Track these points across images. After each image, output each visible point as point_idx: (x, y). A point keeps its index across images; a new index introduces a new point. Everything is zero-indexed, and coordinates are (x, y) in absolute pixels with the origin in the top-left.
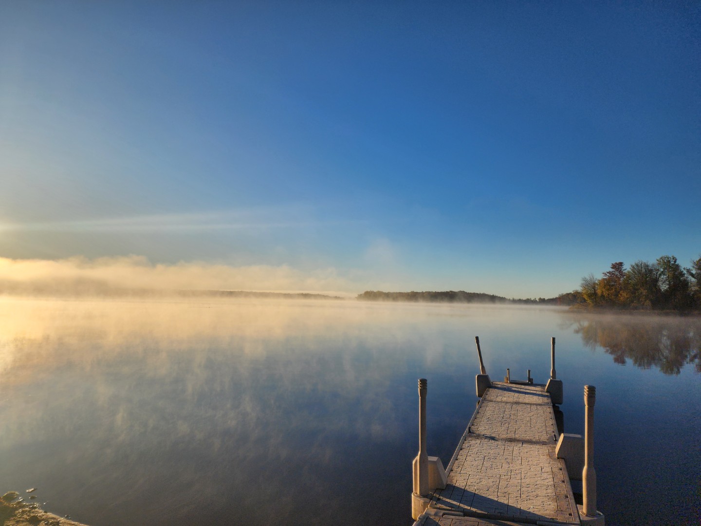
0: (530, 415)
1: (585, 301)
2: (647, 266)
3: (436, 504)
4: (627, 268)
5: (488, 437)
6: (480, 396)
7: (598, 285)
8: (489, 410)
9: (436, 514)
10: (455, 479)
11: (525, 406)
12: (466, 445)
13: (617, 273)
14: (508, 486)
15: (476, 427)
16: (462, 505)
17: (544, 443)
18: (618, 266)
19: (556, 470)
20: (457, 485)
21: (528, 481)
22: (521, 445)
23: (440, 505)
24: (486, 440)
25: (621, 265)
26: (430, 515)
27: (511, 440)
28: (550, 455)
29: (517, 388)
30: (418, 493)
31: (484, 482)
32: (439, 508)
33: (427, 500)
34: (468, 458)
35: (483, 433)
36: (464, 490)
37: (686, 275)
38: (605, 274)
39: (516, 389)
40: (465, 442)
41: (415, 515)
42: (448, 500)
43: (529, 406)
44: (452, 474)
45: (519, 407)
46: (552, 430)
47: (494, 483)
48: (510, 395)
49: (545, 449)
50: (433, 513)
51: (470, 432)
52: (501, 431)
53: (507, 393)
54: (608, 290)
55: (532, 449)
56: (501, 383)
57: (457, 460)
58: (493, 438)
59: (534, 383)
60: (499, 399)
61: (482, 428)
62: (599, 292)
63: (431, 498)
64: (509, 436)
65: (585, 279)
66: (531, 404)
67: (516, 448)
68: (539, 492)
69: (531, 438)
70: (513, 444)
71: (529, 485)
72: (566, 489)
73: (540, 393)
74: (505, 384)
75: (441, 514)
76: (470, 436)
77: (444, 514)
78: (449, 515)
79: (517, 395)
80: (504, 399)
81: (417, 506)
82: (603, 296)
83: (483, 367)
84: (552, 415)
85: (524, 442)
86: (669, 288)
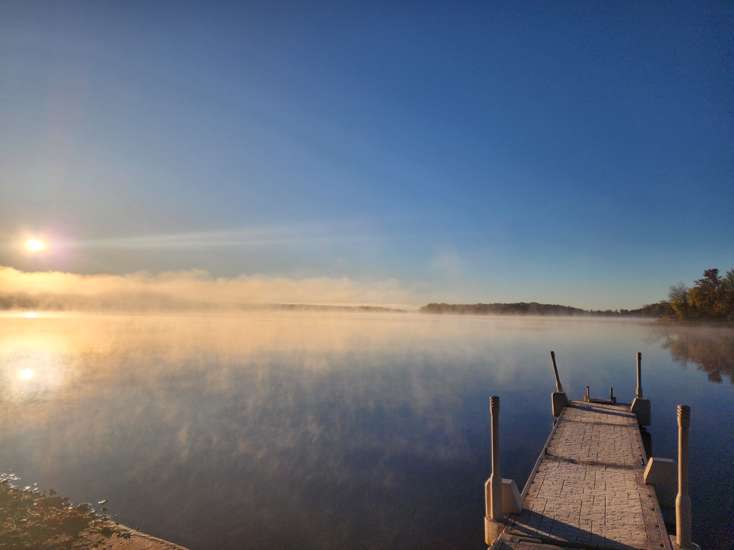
0: (613, 436)
1: (674, 312)
3: (511, 529)
5: (567, 460)
6: (557, 415)
7: (688, 294)
8: (568, 430)
9: (511, 540)
10: (532, 503)
11: (608, 427)
12: (542, 468)
13: (711, 281)
14: (591, 513)
15: (553, 449)
16: (540, 532)
17: (630, 468)
18: (712, 274)
19: (644, 497)
20: (534, 510)
21: (613, 508)
22: (604, 469)
23: (516, 531)
24: (565, 463)
25: (716, 273)
26: (506, 541)
27: (593, 464)
28: (638, 481)
29: (598, 407)
30: (492, 517)
31: (564, 508)
32: (515, 534)
33: (502, 525)
34: (545, 482)
35: (560, 456)
36: (542, 516)
38: (697, 282)
39: (597, 409)
40: (542, 464)
41: (488, 540)
42: (525, 526)
43: (612, 427)
44: (528, 498)
45: (601, 428)
46: (639, 453)
47: (575, 509)
48: (590, 415)
49: (631, 475)
50: (508, 539)
51: (546, 453)
52: (582, 454)
53: (587, 413)
54: (701, 300)
55: (617, 473)
56: (579, 402)
57: (533, 483)
58: (572, 461)
59: (617, 402)
60: (578, 419)
61: (560, 450)
62: (690, 302)
63: (506, 523)
64: (591, 459)
65: (674, 289)
66: (615, 425)
67: (599, 473)
68: (625, 520)
69: (616, 462)
70: (595, 468)
71: (614, 513)
72: (656, 517)
73: (625, 413)
74: (584, 403)
75: (517, 540)
76: (547, 458)
77: (520, 540)
78: (528, 542)
79: (598, 415)
80: (584, 419)
81: (490, 529)
82: (694, 307)
83: (559, 385)
84: (640, 437)
85: (607, 466)
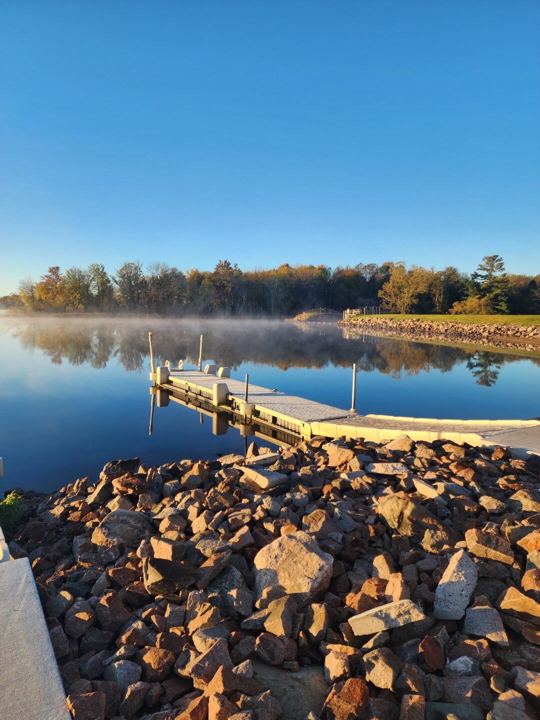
1: (23, 304)
2: (81, 272)
4: (63, 273)
7: (35, 288)
13: (54, 277)
18: (55, 270)
25: (58, 270)
37: (111, 282)
38: (43, 277)
54: (46, 293)
62: (37, 295)
65: (22, 282)
82: (41, 300)
86: (99, 293)
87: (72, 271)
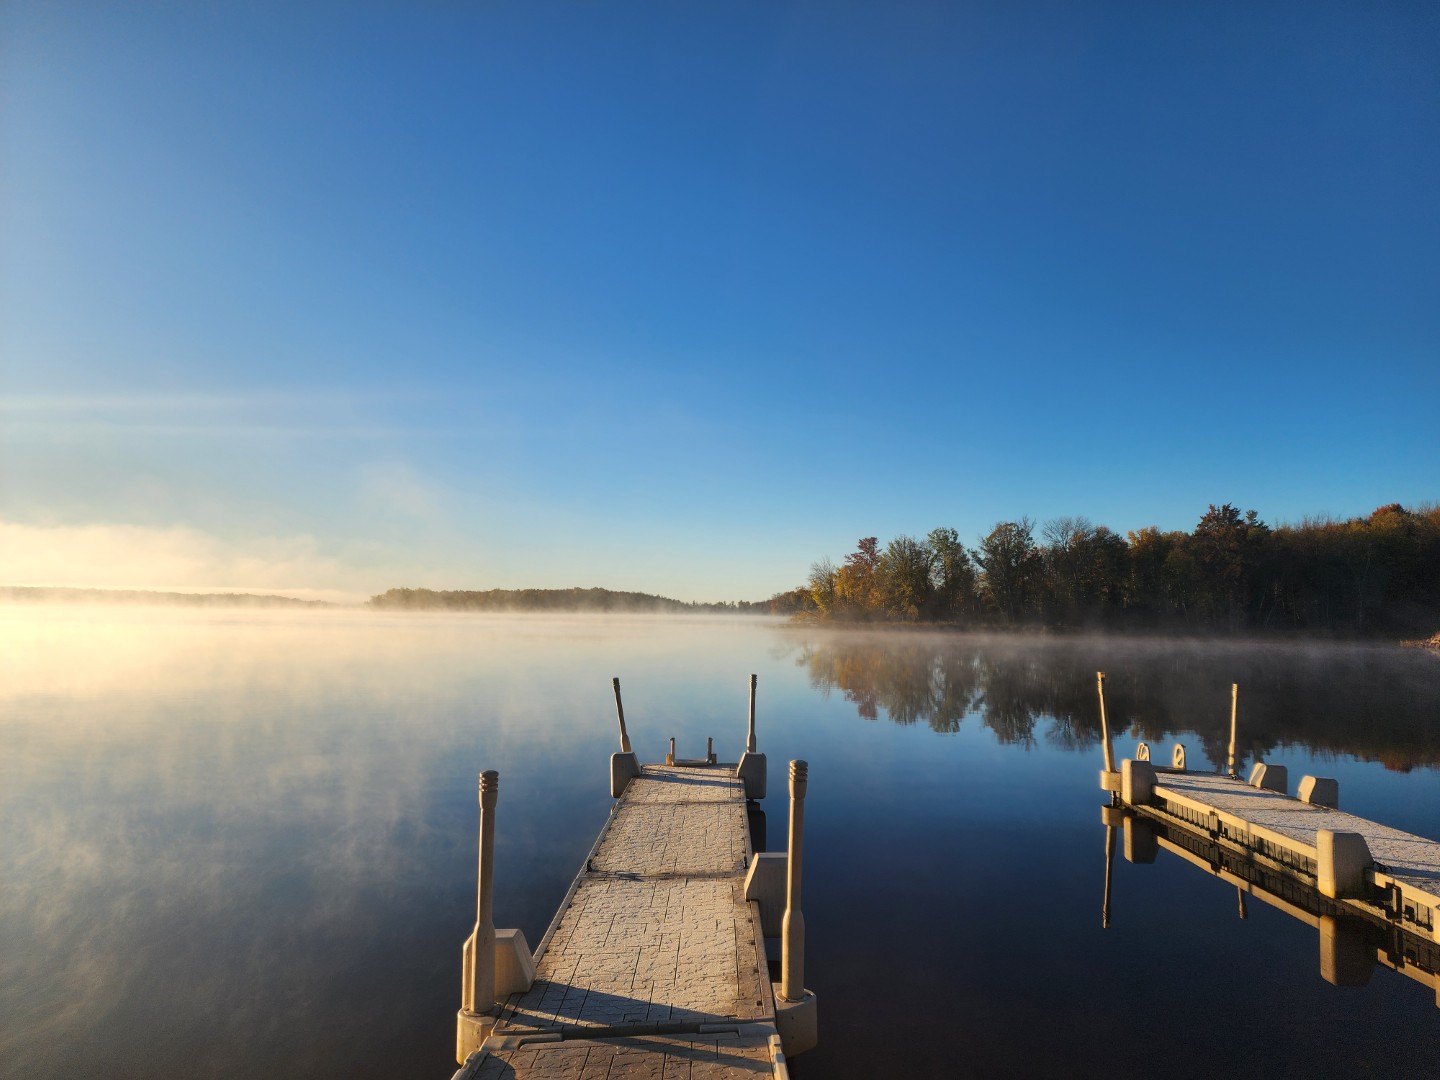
0: (705, 823)
1: (815, 606)
2: (914, 545)
3: (507, 1025)
4: (883, 548)
5: (624, 875)
6: (617, 795)
7: (836, 577)
8: (631, 823)
9: (505, 1047)
10: (553, 966)
11: (699, 808)
12: (582, 894)
13: (867, 557)
14: (654, 966)
15: (602, 859)
16: (560, 1019)
17: (726, 875)
18: (868, 545)
19: (742, 923)
20: (555, 979)
21: (690, 951)
22: (683, 884)
23: (516, 1026)
24: (621, 882)
25: (874, 543)
26: (493, 1050)
27: (667, 877)
28: (734, 897)
29: (688, 774)
30: (472, 1008)
31: (608, 966)
32: (515, 1033)
33: (490, 1020)
34: (582, 922)
35: (614, 869)
36: (569, 988)
37: (971, 562)
38: (849, 558)
39: (686, 777)
40: (580, 891)
41: (463, 1055)
42: (534, 1014)
43: (704, 807)
44: (546, 958)
45: (688, 811)
46: (742, 848)
47: (627, 965)
48: (672, 789)
49: (724, 887)
50: (499, 1045)
51: (589, 869)
52: (649, 861)
53: (667, 786)
54: (852, 586)
55: (704, 888)
56: (656, 767)
57: (559, 929)
58: (633, 877)
59: (717, 762)
60: (650, 799)
61: (615, 859)
62: (838, 590)
63: (498, 1014)
64: (664, 868)
65: (816, 568)
66: (709, 803)
67: (674, 891)
68: (707, 970)
69: (704, 868)
70: (671, 883)
71: (691, 960)
72: (756, 957)
73: (728, 780)
74: (665, 768)
75: (516, 1044)
76: (590, 878)
77: (523, 1043)
78: (530, 1043)
79: (685, 787)
80: (661, 799)
81: (468, 1036)
82: (844, 597)
83: (625, 739)
84: (745, 821)
85: (690, 877)
86: (946, 583)
87: (898, 543)
